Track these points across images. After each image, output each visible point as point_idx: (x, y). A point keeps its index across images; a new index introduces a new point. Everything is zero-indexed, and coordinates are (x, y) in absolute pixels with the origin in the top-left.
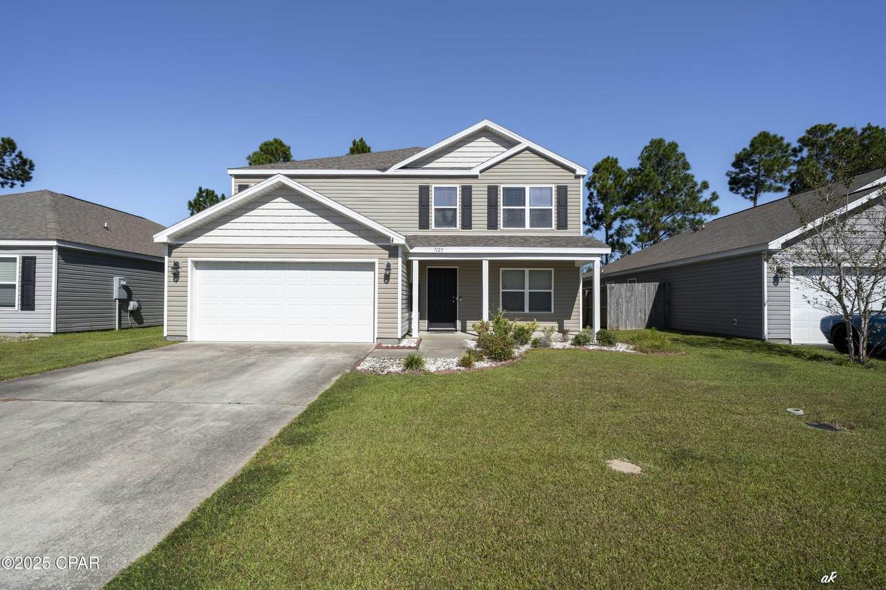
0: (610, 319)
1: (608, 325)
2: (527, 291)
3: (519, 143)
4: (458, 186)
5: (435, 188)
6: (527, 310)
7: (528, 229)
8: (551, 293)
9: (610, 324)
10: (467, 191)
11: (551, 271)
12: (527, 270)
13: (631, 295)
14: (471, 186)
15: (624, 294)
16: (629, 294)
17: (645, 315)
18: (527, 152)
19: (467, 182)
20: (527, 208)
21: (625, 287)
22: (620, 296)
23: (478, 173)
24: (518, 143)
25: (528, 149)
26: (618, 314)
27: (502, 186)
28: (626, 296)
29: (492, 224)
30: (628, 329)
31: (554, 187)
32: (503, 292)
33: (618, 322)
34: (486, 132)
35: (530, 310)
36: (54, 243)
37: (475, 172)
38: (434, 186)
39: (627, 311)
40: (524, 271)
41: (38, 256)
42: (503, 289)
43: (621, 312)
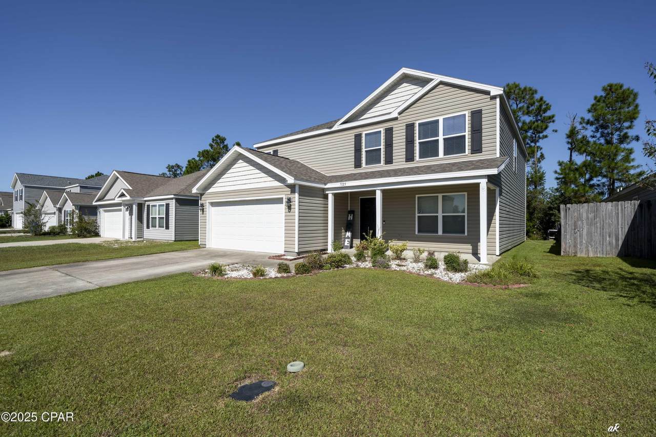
0: (566, 244)
1: (562, 250)
2: (440, 215)
3: (432, 80)
4: (382, 129)
5: (365, 134)
6: (440, 232)
7: (441, 158)
8: (464, 216)
9: (565, 249)
10: (390, 131)
11: (465, 195)
12: (440, 196)
13: (595, 217)
14: (392, 128)
15: (584, 215)
16: (591, 216)
17: (617, 240)
18: (441, 86)
19: (389, 125)
20: (441, 138)
21: (586, 208)
22: (580, 218)
23: (397, 116)
25: (441, 83)
26: (575, 239)
27: (418, 122)
28: (588, 218)
29: (410, 157)
30: (591, 255)
31: (467, 114)
32: (419, 217)
33: (575, 246)
34: (404, 78)
35: (444, 232)
36: (172, 196)
37: (395, 115)
39: (589, 234)
40: (438, 196)
41: (170, 203)
42: (419, 213)
43: (581, 236)
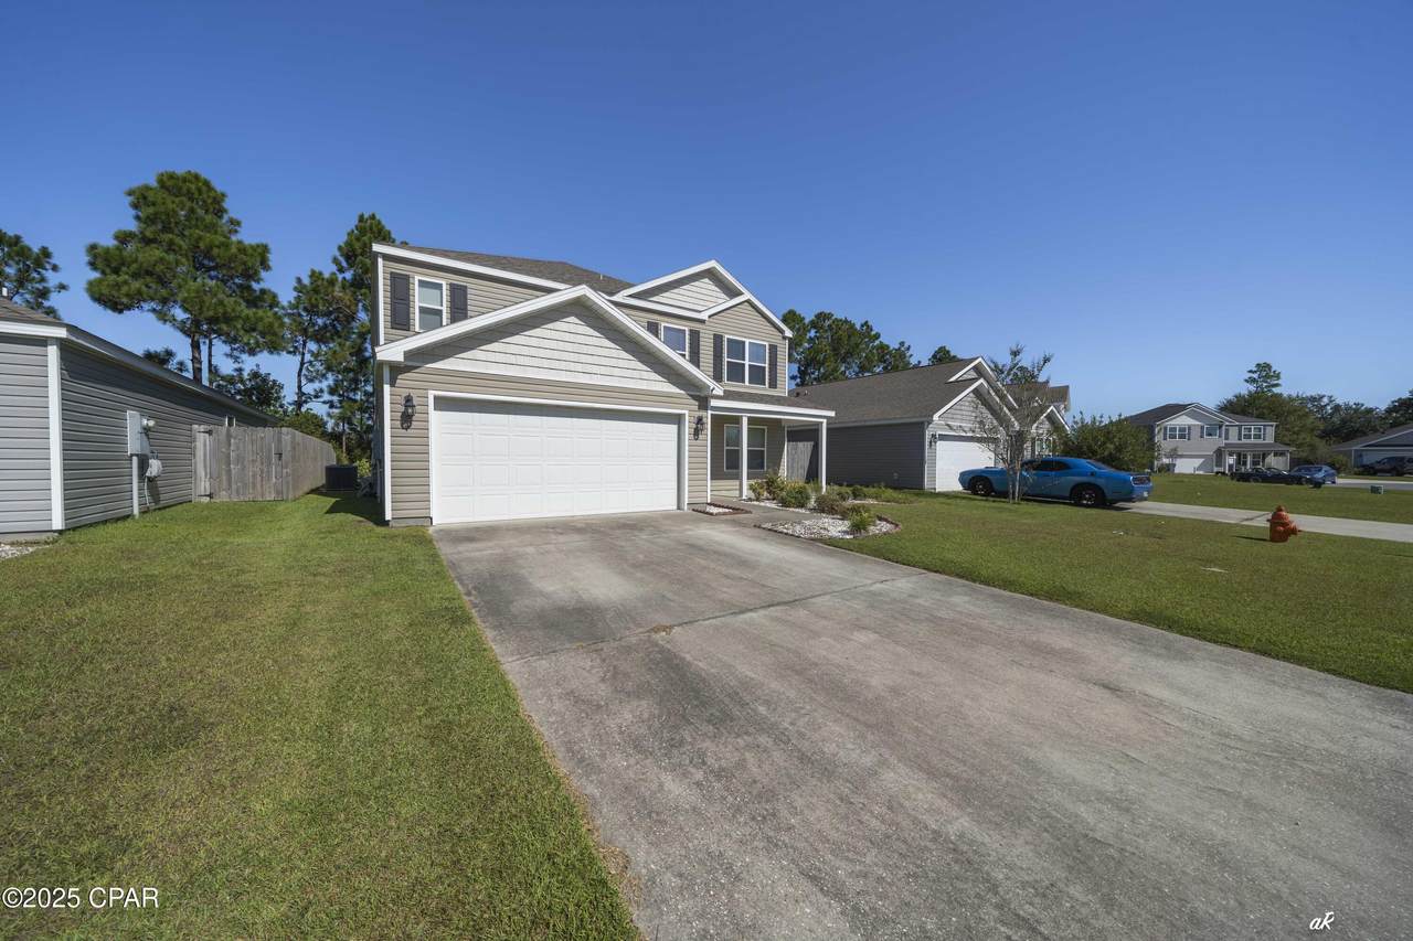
4: (687, 328)
5: (665, 326)
7: (746, 386)
10: (695, 335)
11: (764, 429)
14: (699, 331)
18: (747, 304)
19: (696, 326)
20: (747, 363)
23: (706, 318)
24: (741, 294)
25: (749, 302)
27: (727, 336)
31: (767, 346)
32: (727, 450)
34: (711, 274)
36: (52, 332)
37: (704, 316)
38: (663, 324)
42: (726, 446)
